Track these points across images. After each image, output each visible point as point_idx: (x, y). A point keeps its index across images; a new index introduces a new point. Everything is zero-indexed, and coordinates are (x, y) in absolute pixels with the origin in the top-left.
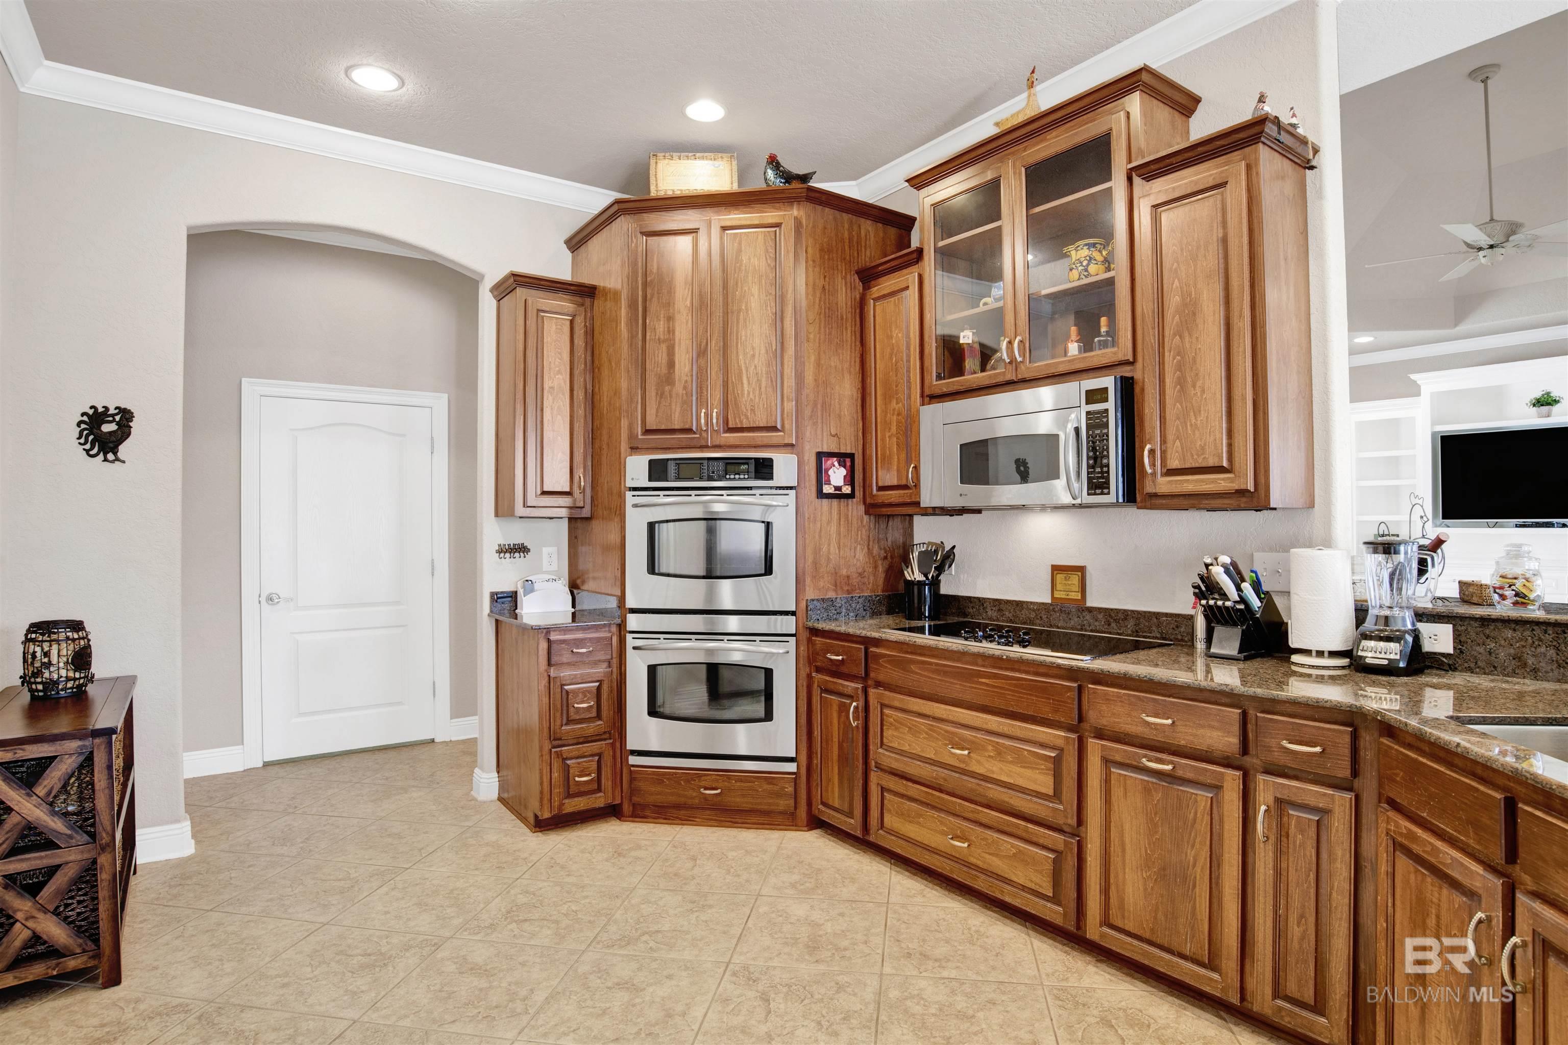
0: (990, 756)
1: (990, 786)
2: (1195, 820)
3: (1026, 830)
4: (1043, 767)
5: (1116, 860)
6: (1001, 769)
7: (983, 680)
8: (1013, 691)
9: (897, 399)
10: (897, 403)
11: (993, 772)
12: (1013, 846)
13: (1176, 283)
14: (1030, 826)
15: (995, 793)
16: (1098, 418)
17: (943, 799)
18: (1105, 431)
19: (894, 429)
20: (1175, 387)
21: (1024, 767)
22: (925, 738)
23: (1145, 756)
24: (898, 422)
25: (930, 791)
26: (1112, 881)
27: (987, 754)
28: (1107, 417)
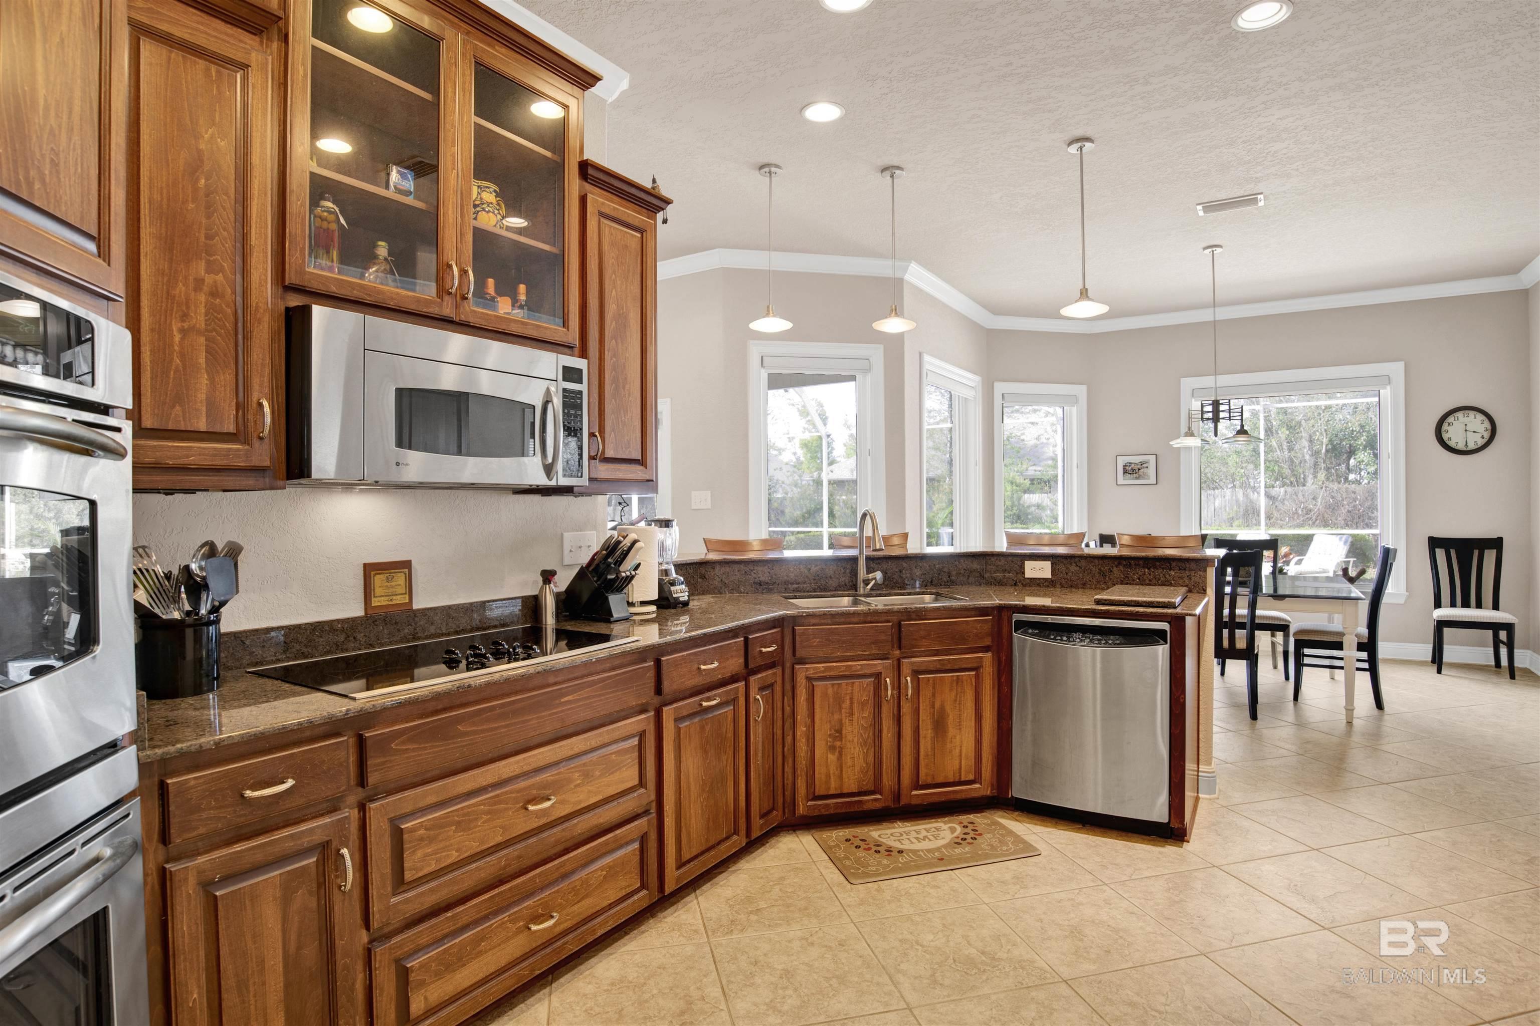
0: (576, 786)
1: (575, 821)
2: (726, 731)
3: (616, 839)
4: (630, 760)
5: (685, 803)
6: (590, 792)
7: (566, 699)
8: (600, 695)
9: (208, 262)
10: (209, 271)
11: (580, 802)
12: (602, 868)
13: (614, 293)
14: (618, 832)
15: (583, 824)
16: (573, 398)
17: (517, 885)
18: (579, 413)
19: (199, 318)
20: (612, 384)
21: (612, 773)
22: (483, 823)
23: (702, 700)
24: (211, 310)
25: (496, 891)
26: (682, 824)
27: (572, 786)
28: (581, 398)
